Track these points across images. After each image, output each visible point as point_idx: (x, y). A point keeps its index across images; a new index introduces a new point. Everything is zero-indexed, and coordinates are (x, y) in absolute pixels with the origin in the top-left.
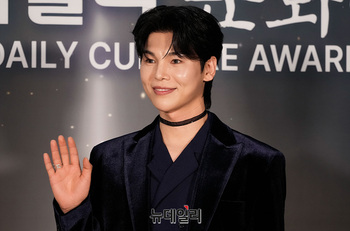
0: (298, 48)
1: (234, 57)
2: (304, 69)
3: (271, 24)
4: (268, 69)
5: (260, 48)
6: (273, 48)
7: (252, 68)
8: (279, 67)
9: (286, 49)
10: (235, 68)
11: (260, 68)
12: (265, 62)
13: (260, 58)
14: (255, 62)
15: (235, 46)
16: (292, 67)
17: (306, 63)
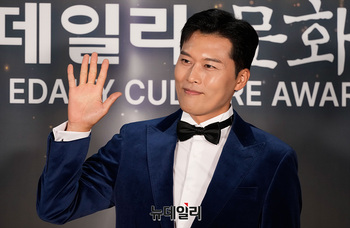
0: (317, 85)
1: (258, 93)
2: (322, 104)
3: (291, 63)
4: (289, 104)
5: (282, 85)
6: (294, 84)
7: (274, 103)
8: (299, 103)
9: (305, 86)
10: (259, 103)
11: (282, 103)
12: (286, 98)
13: (282, 94)
14: (277, 98)
15: (259, 83)
16: (312, 103)
17: (325, 98)
